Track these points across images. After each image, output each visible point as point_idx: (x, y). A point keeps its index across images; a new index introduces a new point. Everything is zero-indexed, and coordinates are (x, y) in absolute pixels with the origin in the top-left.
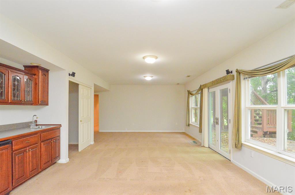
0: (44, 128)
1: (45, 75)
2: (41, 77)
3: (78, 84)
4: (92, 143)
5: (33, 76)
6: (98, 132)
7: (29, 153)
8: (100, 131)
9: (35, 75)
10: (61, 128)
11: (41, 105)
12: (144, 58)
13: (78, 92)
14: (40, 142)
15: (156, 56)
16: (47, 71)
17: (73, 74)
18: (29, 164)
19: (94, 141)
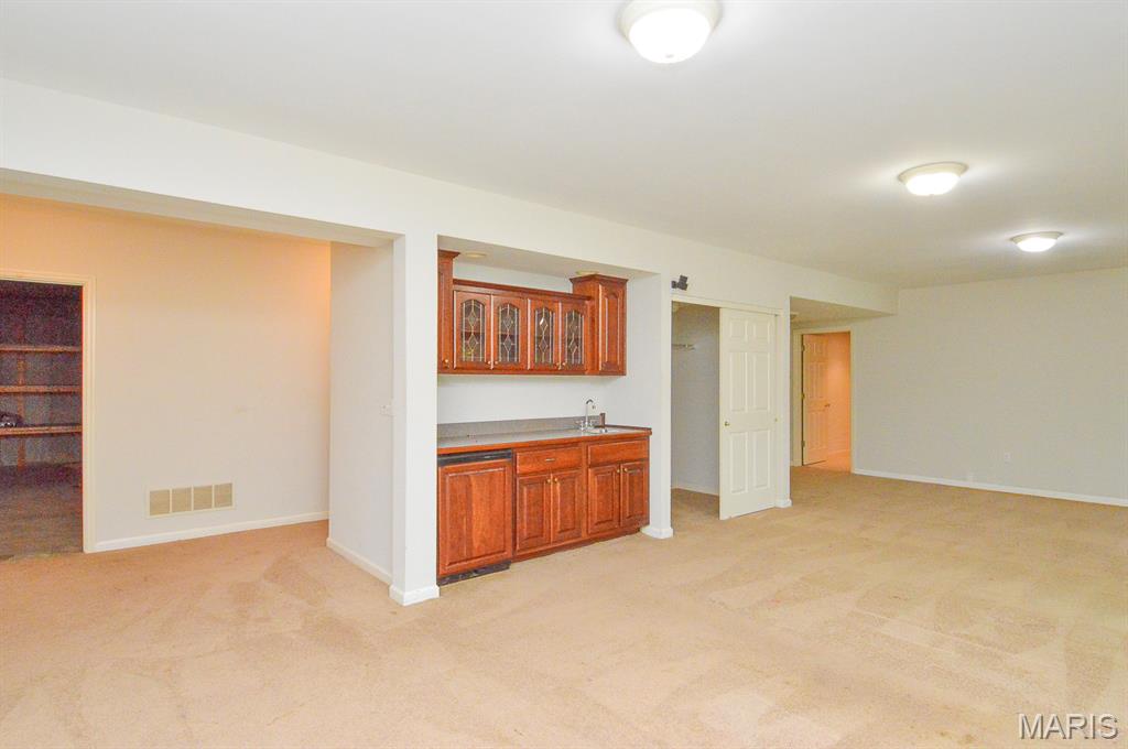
0: (611, 432)
1: (614, 294)
2: (604, 301)
3: (718, 309)
4: (784, 502)
5: (587, 302)
6: (849, 472)
7: (555, 488)
8: (857, 471)
9: (589, 298)
10: (651, 437)
11: (603, 373)
12: (901, 178)
13: (718, 332)
14: (585, 467)
15: (961, 164)
16: (622, 283)
17: (681, 284)
18: (555, 514)
19: (791, 498)
